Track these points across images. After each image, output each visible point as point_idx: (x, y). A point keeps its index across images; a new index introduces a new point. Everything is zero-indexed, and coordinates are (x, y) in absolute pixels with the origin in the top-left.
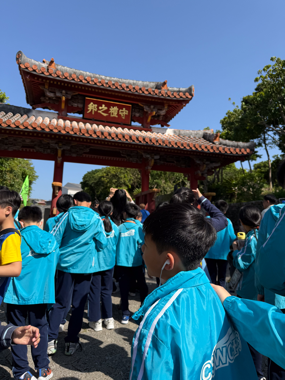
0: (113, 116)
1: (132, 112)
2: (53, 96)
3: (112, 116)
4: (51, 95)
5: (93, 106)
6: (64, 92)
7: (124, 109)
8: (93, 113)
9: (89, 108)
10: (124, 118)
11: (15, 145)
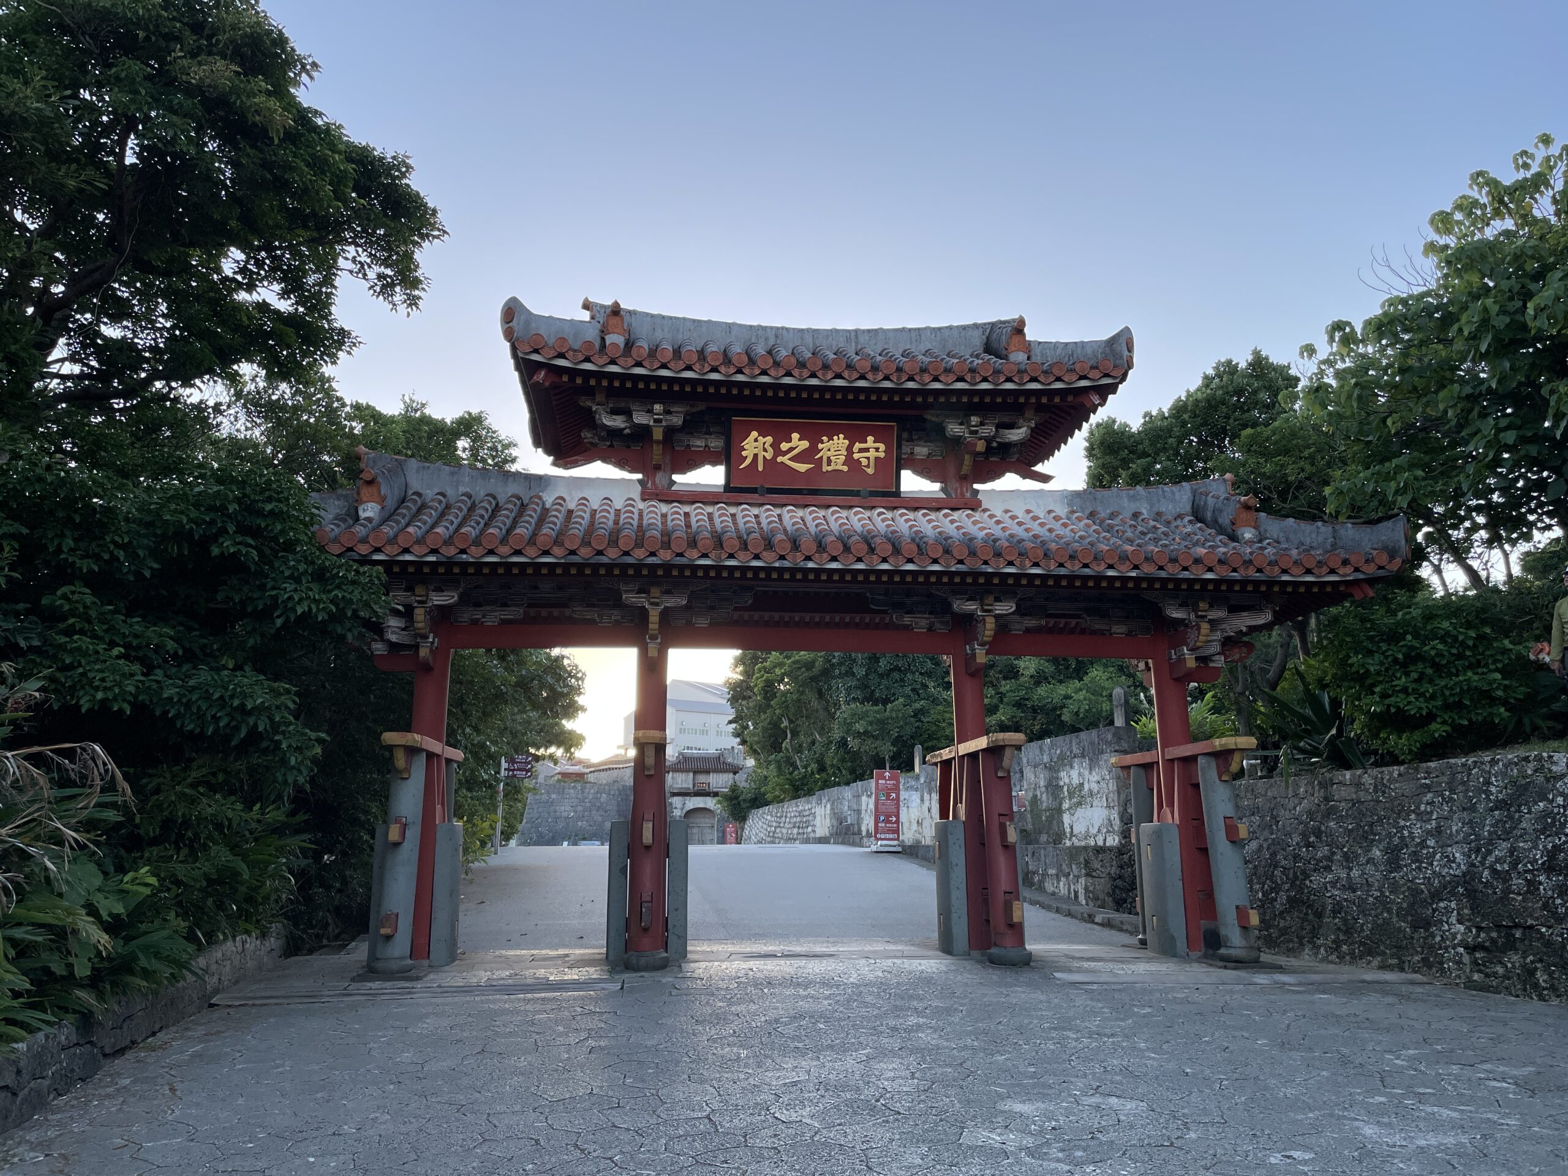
0: (830, 468)
1: (899, 447)
2: (623, 426)
3: (825, 468)
4: (617, 422)
5: (760, 444)
6: (658, 407)
7: (870, 439)
8: (760, 469)
9: (744, 453)
10: (870, 471)
11: (508, 606)
